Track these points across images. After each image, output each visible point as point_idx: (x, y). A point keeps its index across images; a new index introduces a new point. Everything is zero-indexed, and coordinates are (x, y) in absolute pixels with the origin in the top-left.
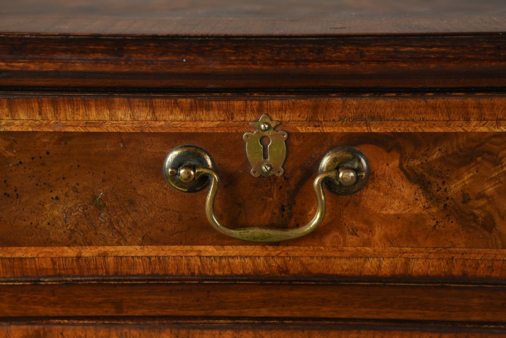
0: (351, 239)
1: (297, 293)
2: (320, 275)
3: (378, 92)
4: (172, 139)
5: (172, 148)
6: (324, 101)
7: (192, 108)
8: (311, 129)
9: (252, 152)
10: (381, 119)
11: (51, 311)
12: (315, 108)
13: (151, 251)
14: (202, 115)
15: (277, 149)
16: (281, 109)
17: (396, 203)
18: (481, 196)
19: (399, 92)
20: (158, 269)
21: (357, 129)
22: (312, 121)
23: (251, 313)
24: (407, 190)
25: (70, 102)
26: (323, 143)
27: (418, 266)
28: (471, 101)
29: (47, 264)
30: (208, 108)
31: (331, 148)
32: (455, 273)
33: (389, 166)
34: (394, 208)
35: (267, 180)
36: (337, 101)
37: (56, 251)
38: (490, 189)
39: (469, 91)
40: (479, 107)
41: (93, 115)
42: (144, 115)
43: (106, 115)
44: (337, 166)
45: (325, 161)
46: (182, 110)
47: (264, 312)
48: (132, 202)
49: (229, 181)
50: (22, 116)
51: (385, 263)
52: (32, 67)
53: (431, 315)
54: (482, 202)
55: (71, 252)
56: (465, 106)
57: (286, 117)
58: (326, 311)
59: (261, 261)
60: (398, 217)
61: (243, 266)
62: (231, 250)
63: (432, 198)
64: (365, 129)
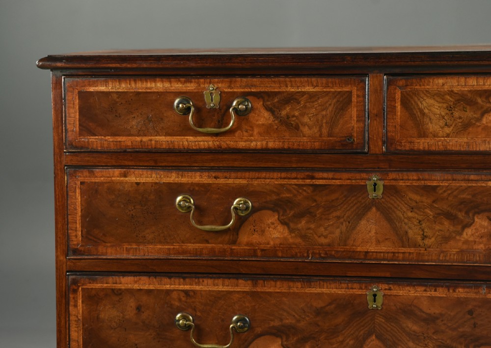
0: (245, 134)
1: (225, 156)
2: (234, 149)
3: (253, 76)
4: (177, 94)
5: (177, 97)
6: (234, 79)
7: (185, 82)
8: (229, 90)
9: (207, 98)
10: (255, 86)
11: (130, 163)
12: (231, 82)
13: (169, 138)
14: (188, 85)
15: (216, 98)
16: (218, 82)
17: (262, 119)
18: (294, 116)
19: (261, 76)
20: (171, 146)
21: (246, 90)
22: (229, 87)
23: (207, 165)
24: (266, 114)
25: (141, 80)
26: (234, 96)
27: (271, 145)
28: (287, 79)
29: (129, 144)
30: (191, 82)
31: (237, 97)
32: (285, 147)
33: (259, 104)
34: (261, 121)
35: (213, 110)
36: (239, 79)
37: (133, 138)
38: (297, 113)
39: (286, 75)
40: (291, 81)
41: (149, 85)
42: (167, 85)
43: (153, 85)
44: (238, 104)
45: (234, 103)
46: (181, 83)
47: (212, 164)
48: (162, 119)
49: (198, 110)
50: (123, 85)
51: (259, 143)
52: (129, 66)
53: (277, 165)
54: (294, 119)
55: (138, 139)
56: (285, 81)
57: (220, 85)
58: (236, 164)
59: (211, 143)
60: (263, 125)
61: (204, 145)
62: (199, 138)
63: (276, 117)
64: (249, 90)
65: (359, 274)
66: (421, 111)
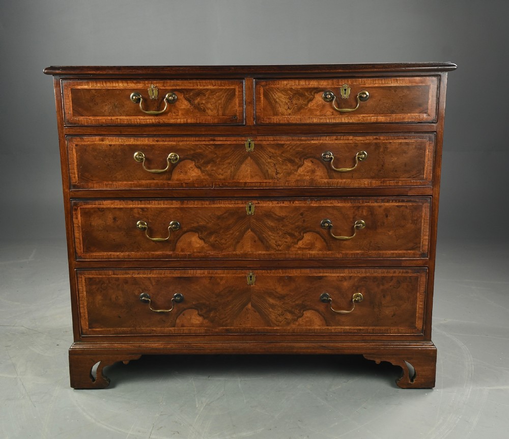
0: (174, 114)
1: (162, 128)
2: (167, 124)
3: (177, 79)
4: (132, 90)
5: (132, 92)
6: (166, 81)
7: (136, 83)
8: (163, 88)
9: (150, 93)
10: (179, 85)
11: (105, 133)
12: (164, 83)
13: (128, 118)
14: (138, 85)
15: (156, 93)
16: (156, 83)
17: (184, 105)
18: (202, 104)
19: (182, 79)
20: (130, 123)
21: (174, 88)
22: (163, 86)
23: (152, 133)
24: (186, 102)
25: (109, 82)
26: (166, 91)
27: (189, 121)
28: (198, 81)
29: (104, 121)
30: (140, 83)
31: (168, 92)
32: (198, 122)
33: (181, 97)
34: (183, 107)
35: (154, 100)
36: (169, 81)
37: (106, 118)
38: (204, 102)
39: (197, 79)
40: (200, 83)
41: (114, 85)
42: (125, 85)
43: (117, 85)
44: (169, 96)
45: (167, 96)
46: (134, 83)
47: (155, 133)
48: (123, 106)
49: (145, 100)
50: (99, 85)
51: (182, 120)
52: (101, 73)
53: (193, 133)
54: (202, 105)
55: (109, 118)
56: (197, 82)
57: (157, 85)
58: (169, 133)
59: (153, 120)
60: (184, 109)
61: (149, 121)
62: (146, 117)
63: (192, 104)
64: (175, 88)
65: (241, 195)
66: (275, 100)
